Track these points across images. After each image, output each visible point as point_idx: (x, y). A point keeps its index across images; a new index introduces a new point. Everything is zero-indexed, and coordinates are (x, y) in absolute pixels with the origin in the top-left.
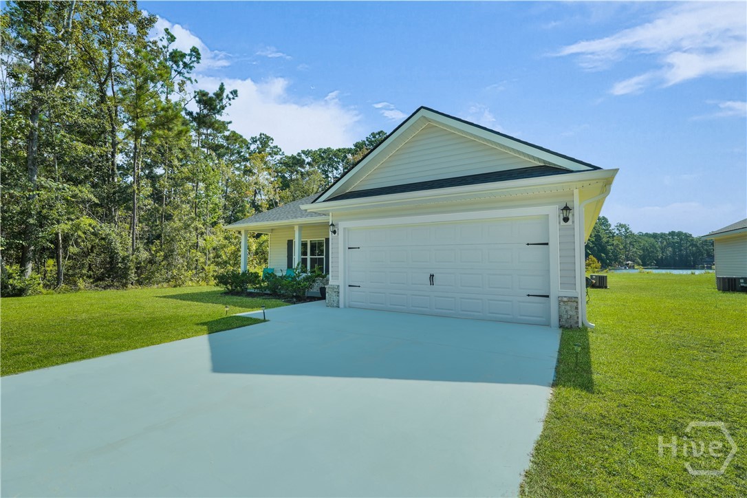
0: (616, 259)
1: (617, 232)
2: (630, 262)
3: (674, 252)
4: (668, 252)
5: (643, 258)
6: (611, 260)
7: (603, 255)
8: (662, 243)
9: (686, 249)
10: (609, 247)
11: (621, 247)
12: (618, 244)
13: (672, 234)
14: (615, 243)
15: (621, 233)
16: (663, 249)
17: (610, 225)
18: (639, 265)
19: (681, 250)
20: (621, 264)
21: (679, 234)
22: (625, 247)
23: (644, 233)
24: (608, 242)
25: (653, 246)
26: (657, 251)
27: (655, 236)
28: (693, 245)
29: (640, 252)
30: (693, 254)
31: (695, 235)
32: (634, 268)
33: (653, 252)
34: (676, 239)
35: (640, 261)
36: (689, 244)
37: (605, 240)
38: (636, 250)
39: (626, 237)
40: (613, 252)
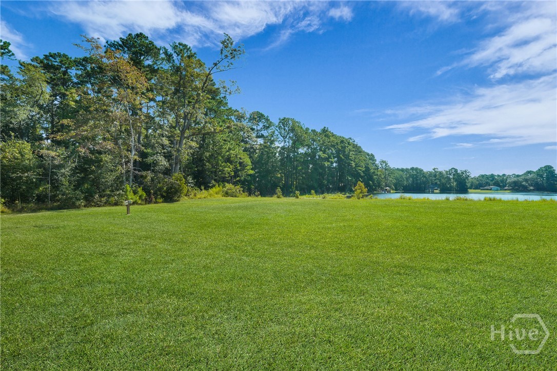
0: (379, 186)
1: (380, 166)
2: (388, 188)
3: (413, 181)
4: (410, 181)
5: (395, 185)
6: (376, 186)
7: (371, 182)
8: (406, 175)
9: (420, 179)
10: (375, 177)
11: (383, 176)
12: (380, 175)
13: (412, 169)
14: (379, 173)
15: (382, 167)
16: (407, 179)
17: (376, 160)
18: (393, 190)
19: (417, 180)
20: (382, 189)
21: (416, 169)
22: (385, 177)
23: (396, 168)
24: (374, 173)
25: (402, 177)
26: (404, 180)
27: (402, 170)
28: (424, 177)
29: (394, 181)
30: (424, 183)
31: (425, 171)
32: (390, 193)
33: (401, 181)
34: (415, 172)
35: (394, 187)
36: (422, 176)
37: (372, 171)
38: (392, 180)
39: (386, 170)
40: (377, 180)
